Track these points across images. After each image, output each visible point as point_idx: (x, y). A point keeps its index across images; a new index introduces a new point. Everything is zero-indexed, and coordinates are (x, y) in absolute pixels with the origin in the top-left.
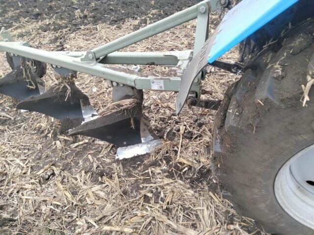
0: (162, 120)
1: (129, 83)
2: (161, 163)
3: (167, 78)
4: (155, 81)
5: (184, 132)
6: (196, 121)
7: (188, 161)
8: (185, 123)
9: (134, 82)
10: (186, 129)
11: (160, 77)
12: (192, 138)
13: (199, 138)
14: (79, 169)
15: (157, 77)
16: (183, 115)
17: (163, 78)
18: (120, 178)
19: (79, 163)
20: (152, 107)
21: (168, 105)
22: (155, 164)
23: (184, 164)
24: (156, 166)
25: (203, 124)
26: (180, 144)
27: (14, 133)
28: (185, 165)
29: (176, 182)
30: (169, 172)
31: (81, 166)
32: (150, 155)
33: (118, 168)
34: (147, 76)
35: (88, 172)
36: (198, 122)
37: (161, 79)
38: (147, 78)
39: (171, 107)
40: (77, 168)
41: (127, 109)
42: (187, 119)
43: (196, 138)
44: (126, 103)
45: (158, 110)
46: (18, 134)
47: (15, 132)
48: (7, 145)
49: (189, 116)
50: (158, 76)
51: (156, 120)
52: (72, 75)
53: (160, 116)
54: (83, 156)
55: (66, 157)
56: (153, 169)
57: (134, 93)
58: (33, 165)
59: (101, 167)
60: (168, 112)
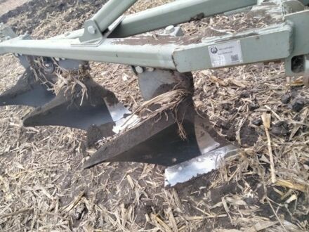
0: (226, 107)
1: (162, 64)
2: (241, 187)
3: (247, 33)
4: (218, 47)
5: (271, 125)
6: (288, 101)
7: (295, 183)
8: (269, 108)
9: (173, 58)
10: (272, 119)
11: (231, 35)
12: (288, 134)
13: (303, 134)
14: (117, 200)
15: (224, 37)
16: (261, 94)
17: (239, 34)
18: (177, 216)
19: (116, 190)
20: (205, 88)
21: (230, 81)
22: (231, 189)
23: (288, 189)
24: (234, 194)
25: (303, 105)
26: (270, 149)
27: (40, 151)
28: (290, 191)
29: (278, 224)
30: (260, 204)
31: (120, 195)
32: (218, 173)
33: (171, 197)
34: (198, 41)
35: (129, 205)
36: (293, 102)
37: (233, 38)
38: (199, 45)
39: (236, 84)
40: (114, 198)
41: (167, 111)
42: (270, 100)
43: (297, 134)
44: (165, 101)
45: (216, 92)
46: (44, 151)
47: (41, 149)
48: (34, 168)
49: (272, 94)
50: (225, 34)
51: (216, 110)
52: (83, 66)
53: (220, 102)
54: (120, 177)
55: (99, 180)
56: (229, 199)
57: (175, 79)
58: (61, 195)
59: (146, 195)
60: (232, 92)
